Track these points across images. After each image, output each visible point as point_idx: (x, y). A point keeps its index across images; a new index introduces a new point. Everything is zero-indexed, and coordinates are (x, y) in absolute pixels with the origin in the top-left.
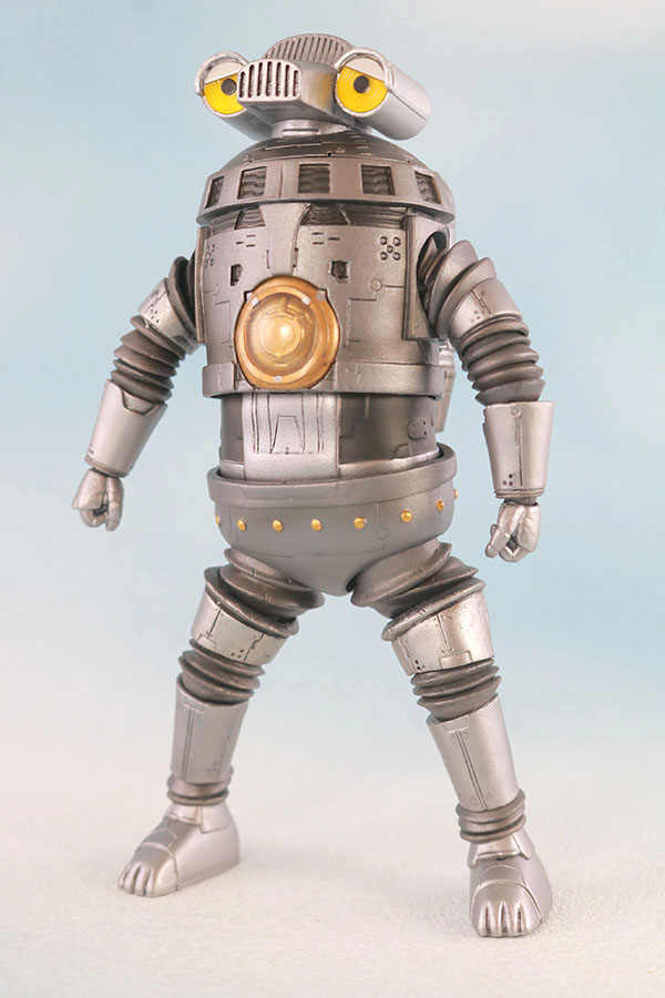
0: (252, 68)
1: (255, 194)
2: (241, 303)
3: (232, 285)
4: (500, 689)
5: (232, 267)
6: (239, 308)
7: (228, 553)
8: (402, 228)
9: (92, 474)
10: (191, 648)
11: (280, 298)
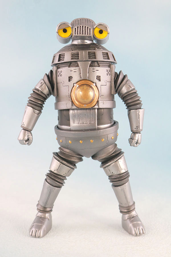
0: (78, 27)
1: (76, 59)
2: (73, 86)
3: (69, 81)
4: (130, 178)
5: (69, 77)
6: (72, 87)
7: (60, 148)
8: (109, 67)
9: (23, 130)
10: (49, 172)
11: (84, 85)
